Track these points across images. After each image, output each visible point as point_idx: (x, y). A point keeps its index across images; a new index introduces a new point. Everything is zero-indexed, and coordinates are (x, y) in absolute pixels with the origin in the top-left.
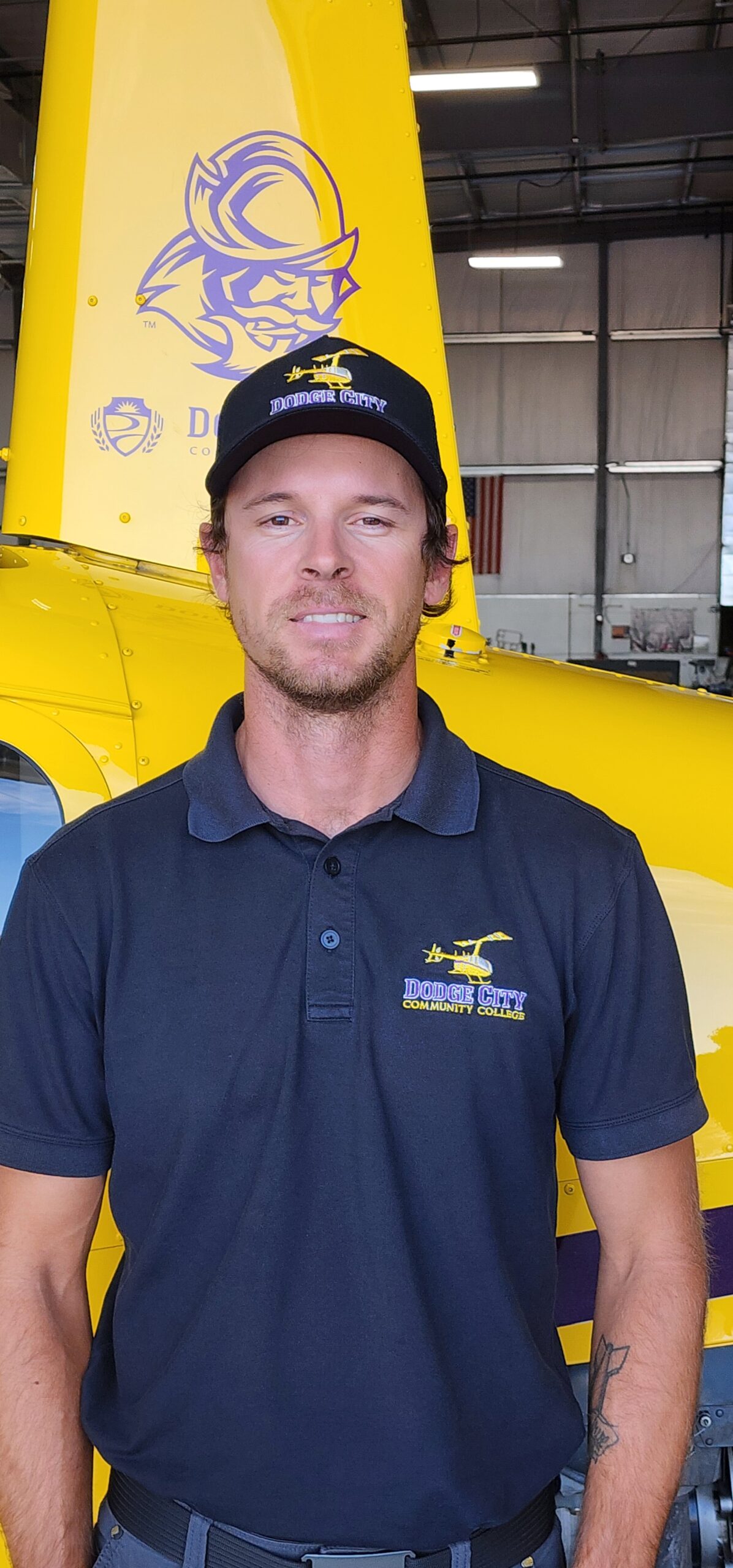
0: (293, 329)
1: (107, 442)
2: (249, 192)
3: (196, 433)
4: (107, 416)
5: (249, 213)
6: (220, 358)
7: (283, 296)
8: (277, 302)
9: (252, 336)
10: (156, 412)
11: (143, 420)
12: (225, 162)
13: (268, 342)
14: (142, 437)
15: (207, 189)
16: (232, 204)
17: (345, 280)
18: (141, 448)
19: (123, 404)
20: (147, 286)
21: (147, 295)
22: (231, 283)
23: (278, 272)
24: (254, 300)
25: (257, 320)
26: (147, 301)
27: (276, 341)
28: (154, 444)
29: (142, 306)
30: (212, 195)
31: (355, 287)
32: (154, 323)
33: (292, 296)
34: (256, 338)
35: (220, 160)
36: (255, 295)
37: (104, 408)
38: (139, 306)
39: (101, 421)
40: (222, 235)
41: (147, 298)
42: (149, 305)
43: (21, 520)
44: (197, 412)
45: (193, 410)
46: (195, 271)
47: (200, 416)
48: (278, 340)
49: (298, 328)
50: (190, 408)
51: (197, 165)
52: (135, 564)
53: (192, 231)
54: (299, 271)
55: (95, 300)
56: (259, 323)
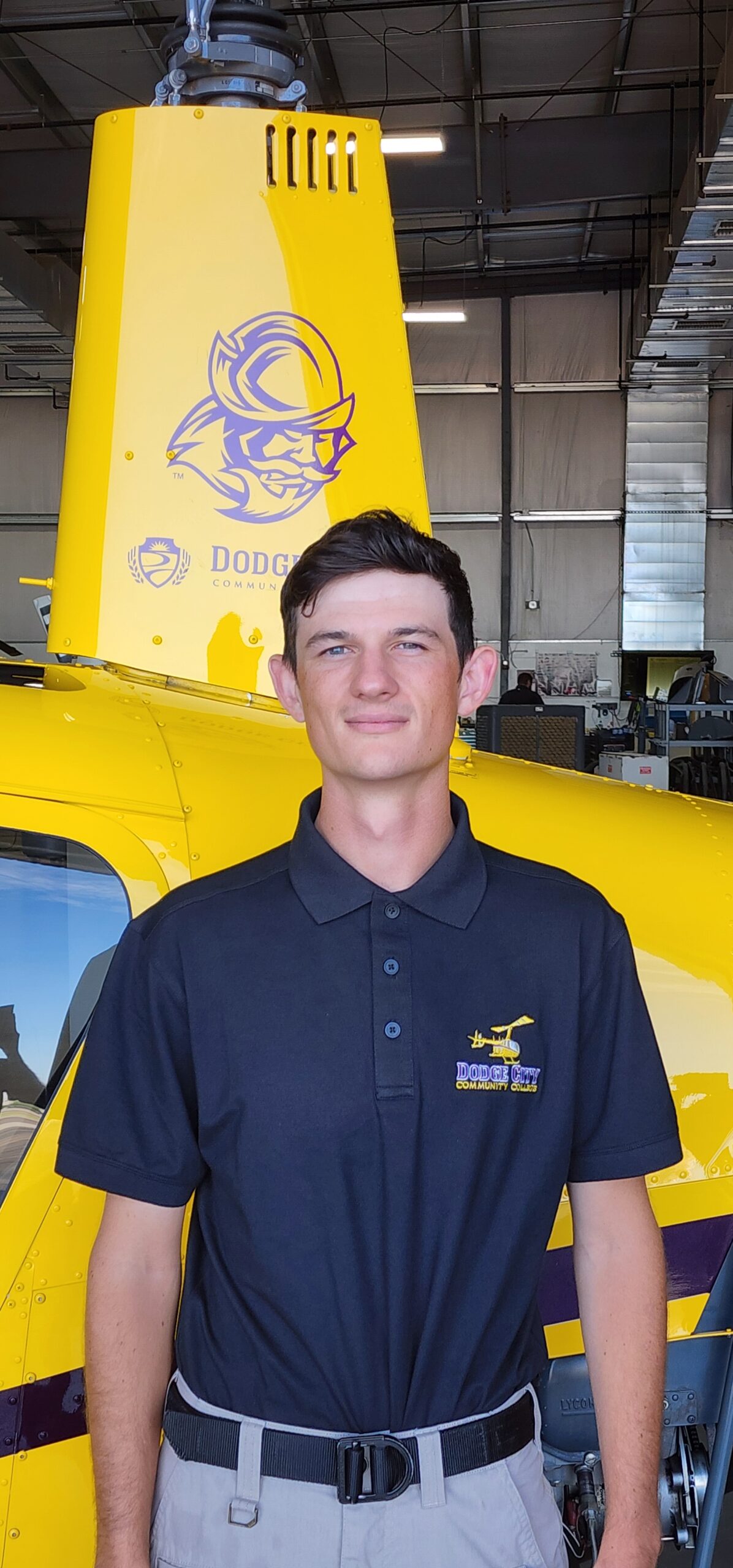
0: (300, 479)
1: (142, 576)
2: (263, 363)
3: (218, 568)
4: (142, 554)
5: (260, 382)
6: (238, 504)
7: (292, 451)
8: (286, 456)
9: (265, 486)
10: (184, 550)
11: (173, 557)
12: (242, 338)
13: (279, 490)
14: (172, 571)
15: (227, 361)
16: (248, 373)
17: (344, 437)
18: (171, 581)
19: (156, 543)
20: (175, 444)
21: (176, 451)
22: (247, 441)
23: (287, 432)
24: (267, 455)
25: (269, 472)
26: (176, 456)
27: (286, 490)
28: (183, 578)
29: (171, 460)
30: (231, 366)
31: (352, 443)
32: (182, 475)
33: (299, 452)
34: (269, 487)
35: (238, 336)
36: (268, 450)
37: (140, 546)
38: (169, 461)
39: (137, 558)
40: (239, 398)
41: (176, 453)
42: (178, 459)
43: (66, 642)
44: (219, 550)
45: (216, 549)
46: (217, 429)
47: (221, 554)
48: (288, 489)
49: (304, 478)
50: (213, 547)
51: (219, 341)
52: (165, 679)
53: (214, 397)
54: (303, 430)
55: (131, 455)
56: (272, 474)
